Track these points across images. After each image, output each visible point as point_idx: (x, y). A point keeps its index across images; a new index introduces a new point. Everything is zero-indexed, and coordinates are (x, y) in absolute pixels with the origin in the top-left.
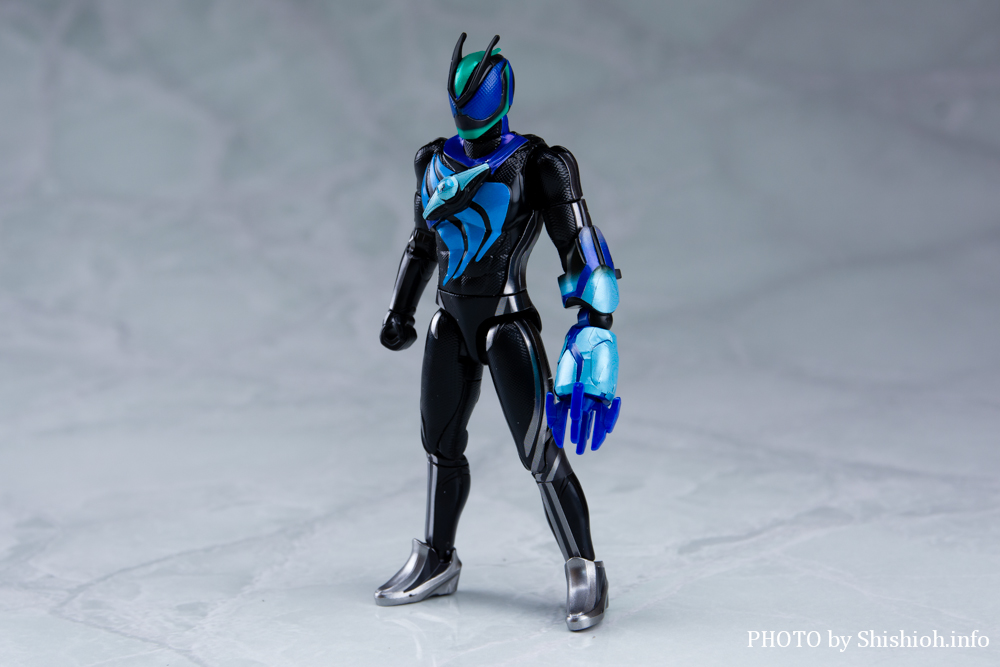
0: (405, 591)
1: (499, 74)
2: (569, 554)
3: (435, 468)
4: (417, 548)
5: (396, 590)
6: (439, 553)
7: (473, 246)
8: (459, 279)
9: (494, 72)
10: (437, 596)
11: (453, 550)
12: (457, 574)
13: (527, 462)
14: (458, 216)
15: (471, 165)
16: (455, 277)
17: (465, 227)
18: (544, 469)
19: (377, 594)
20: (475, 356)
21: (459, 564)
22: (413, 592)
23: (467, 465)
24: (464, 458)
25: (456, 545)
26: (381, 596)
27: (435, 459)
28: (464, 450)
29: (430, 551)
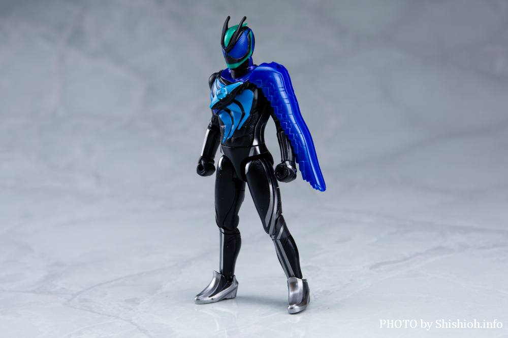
0: (209, 297)
1: (246, 36)
2: (289, 275)
3: (223, 235)
4: (215, 275)
5: (205, 297)
6: (226, 278)
7: (236, 122)
8: (230, 139)
9: (244, 34)
10: (226, 299)
11: (233, 276)
12: (236, 288)
13: (267, 229)
14: (228, 107)
15: (234, 82)
16: (228, 138)
17: (232, 113)
18: (276, 233)
19: (196, 299)
20: (241, 178)
21: (237, 283)
22: (213, 297)
23: (239, 233)
24: (238, 230)
25: (235, 274)
26: (198, 299)
27: (223, 230)
28: (237, 225)
29: (222, 277)
